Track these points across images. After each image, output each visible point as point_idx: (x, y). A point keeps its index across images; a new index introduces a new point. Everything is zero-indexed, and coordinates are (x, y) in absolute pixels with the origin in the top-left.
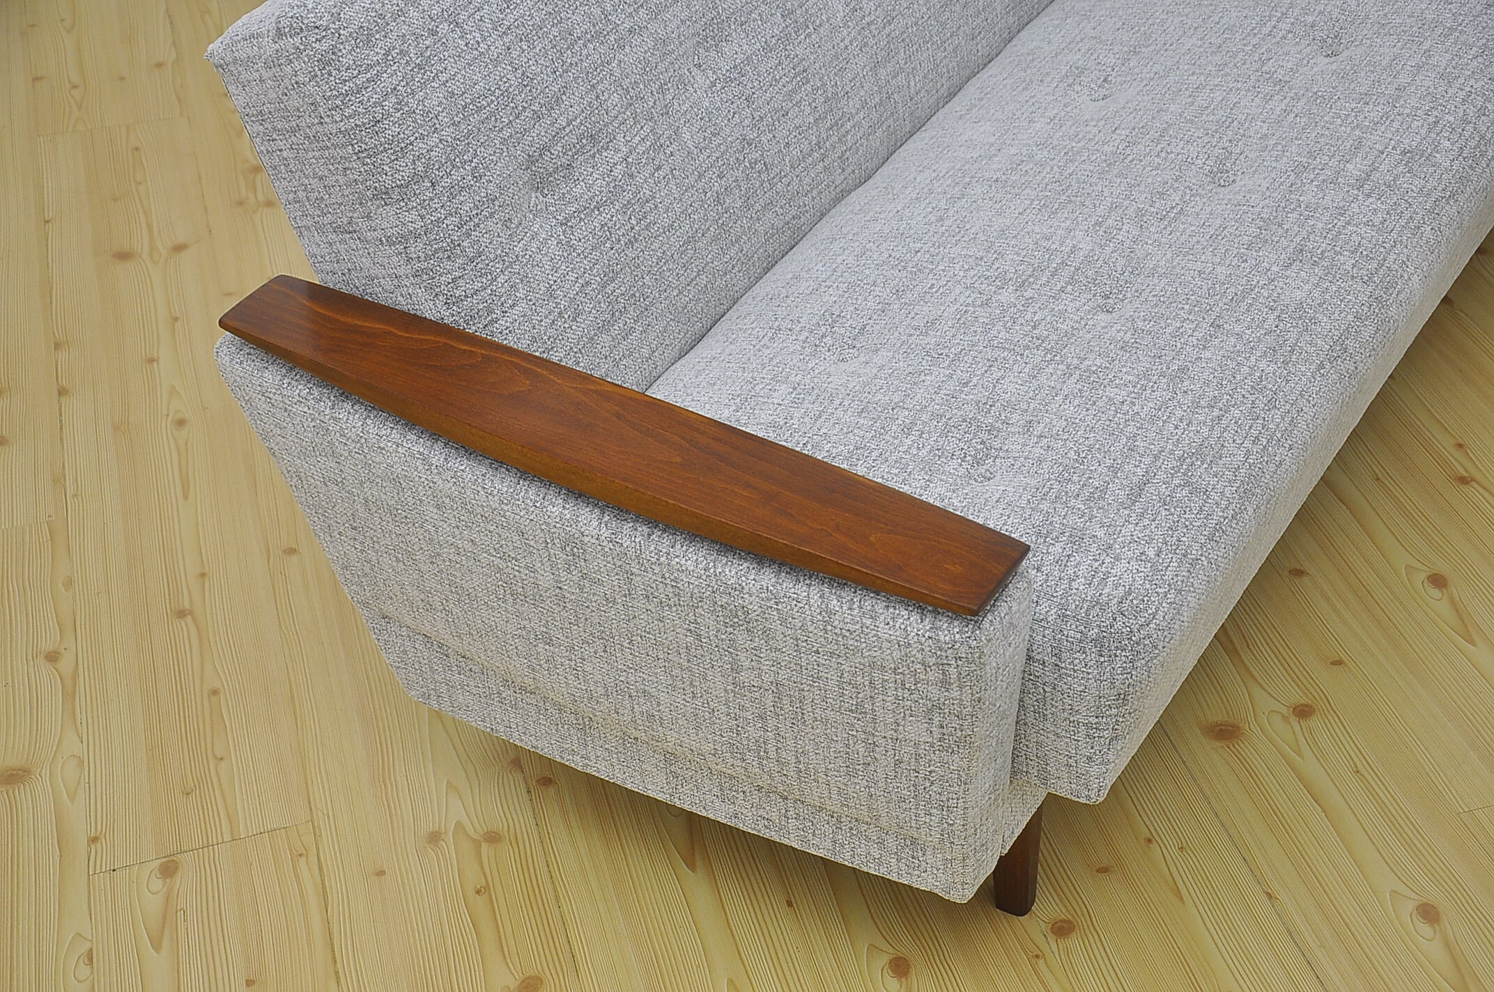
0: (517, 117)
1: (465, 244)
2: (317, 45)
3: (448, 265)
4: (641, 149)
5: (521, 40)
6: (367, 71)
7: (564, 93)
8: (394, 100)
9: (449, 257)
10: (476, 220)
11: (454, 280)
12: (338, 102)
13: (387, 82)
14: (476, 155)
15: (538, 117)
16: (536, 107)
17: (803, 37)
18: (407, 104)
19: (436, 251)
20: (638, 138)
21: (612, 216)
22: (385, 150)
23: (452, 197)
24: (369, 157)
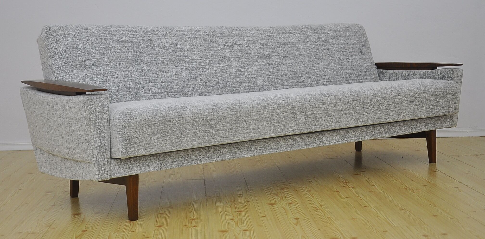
0: (81, 53)
1: (62, 68)
2: (46, 30)
3: (57, 70)
4: (110, 70)
5: (87, 43)
6: (52, 36)
7: (94, 54)
8: (56, 41)
9: (58, 69)
10: (65, 64)
11: (58, 73)
12: (46, 40)
13: (55, 38)
14: (69, 54)
15: (86, 55)
16: (86, 53)
17: (162, 72)
18: (58, 42)
19: (56, 67)
20: (110, 69)
21: (98, 77)
22: (52, 48)
23: (61, 59)
24: (49, 49)
